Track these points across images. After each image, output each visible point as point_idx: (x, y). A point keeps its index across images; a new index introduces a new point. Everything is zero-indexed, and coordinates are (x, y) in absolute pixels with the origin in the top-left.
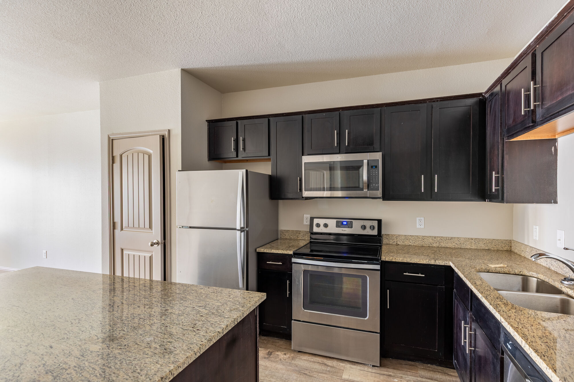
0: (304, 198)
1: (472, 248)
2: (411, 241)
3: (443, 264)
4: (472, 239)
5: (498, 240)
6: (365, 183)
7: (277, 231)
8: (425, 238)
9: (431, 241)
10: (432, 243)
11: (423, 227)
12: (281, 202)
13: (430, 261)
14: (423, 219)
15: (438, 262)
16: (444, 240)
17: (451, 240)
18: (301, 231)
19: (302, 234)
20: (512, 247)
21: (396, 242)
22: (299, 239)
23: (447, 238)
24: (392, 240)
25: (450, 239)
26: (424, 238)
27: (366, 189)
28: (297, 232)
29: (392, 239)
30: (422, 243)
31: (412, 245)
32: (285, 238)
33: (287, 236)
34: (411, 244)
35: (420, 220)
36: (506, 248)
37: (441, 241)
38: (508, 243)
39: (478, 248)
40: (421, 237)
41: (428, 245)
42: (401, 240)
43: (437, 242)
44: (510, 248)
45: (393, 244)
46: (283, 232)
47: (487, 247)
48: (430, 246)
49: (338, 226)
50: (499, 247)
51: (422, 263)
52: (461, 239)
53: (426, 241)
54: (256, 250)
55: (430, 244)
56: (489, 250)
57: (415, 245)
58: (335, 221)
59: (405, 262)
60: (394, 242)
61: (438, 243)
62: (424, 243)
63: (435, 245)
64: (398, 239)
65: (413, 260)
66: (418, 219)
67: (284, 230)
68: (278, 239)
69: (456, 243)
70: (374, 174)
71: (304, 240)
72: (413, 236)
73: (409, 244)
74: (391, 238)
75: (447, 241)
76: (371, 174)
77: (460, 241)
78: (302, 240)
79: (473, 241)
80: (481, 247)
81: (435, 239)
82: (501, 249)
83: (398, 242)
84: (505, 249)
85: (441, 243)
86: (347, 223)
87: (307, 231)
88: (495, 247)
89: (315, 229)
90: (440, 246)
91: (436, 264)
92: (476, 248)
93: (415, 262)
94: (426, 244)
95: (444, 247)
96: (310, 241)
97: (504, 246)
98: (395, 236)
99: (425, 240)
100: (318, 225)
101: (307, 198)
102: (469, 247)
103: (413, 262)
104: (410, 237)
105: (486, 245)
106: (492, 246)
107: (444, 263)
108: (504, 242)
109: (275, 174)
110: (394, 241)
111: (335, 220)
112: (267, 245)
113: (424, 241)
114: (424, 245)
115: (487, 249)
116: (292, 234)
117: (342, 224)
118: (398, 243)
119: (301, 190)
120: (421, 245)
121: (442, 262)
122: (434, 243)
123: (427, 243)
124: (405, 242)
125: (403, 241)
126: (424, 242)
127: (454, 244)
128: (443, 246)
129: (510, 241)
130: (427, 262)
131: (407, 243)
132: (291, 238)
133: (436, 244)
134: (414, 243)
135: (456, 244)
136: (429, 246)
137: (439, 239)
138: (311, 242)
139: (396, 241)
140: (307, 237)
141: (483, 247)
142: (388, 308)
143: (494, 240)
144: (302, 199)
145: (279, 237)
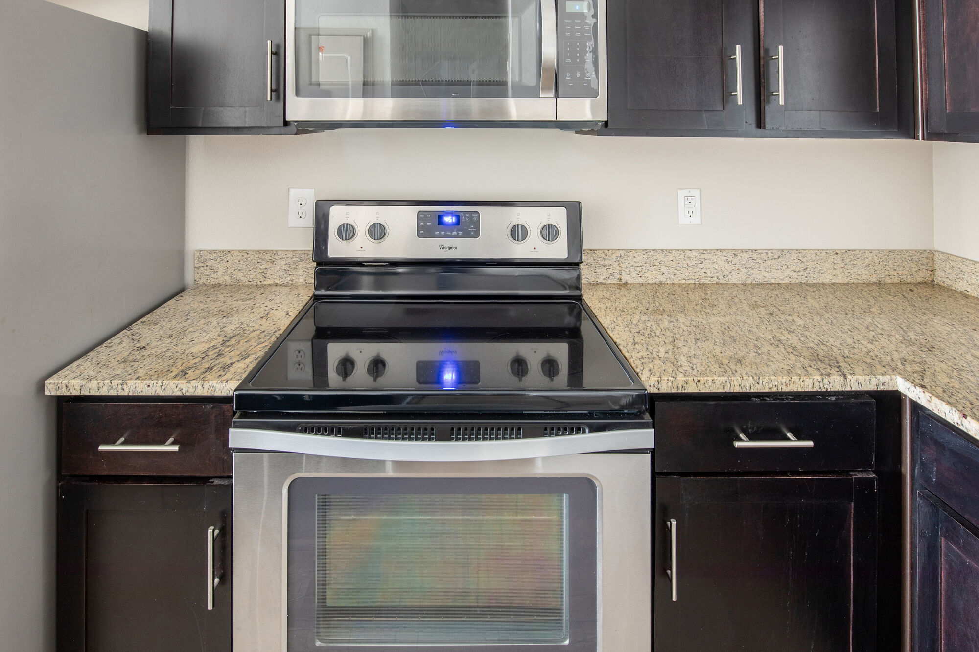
0: (293, 128)
1: (838, 281)
2: (663, 269)
3: (872, 388)
4: (837, 254)
5: (901, 252)
6: (545, 69)
7: (180, 255)
8: (705, 256)
9: (724, 265)
10: (726, 273)
11: (696, 219)
12: (196, 143)
13: (826, 381)
14: (696, 193)
15: (853, 380)
16: (760, 261)
17: (780, 260)
18: (276, 253)
19: (281, 264)
20: (937, 273)
21: (618, 276)
22: (268, 282)
23: (770, 255)
24: (603, 270)
25: (776, 257)
26: (703, 256)
27: (549, 89)
28: (260, 256)
29: (604, 265)
30: (697, 274)
31: (669, 281)
32: (213, 281)
33: (220, 273)
34: (663, 279)
35: (690, 200)
36: (921, 275)
37: (752, 263)
38: (925, 261)
39: (852, 281)
40: (694, 253)
41: (715, 280)
42: (632, 269)
43: (740, 267)
44: (930, 275)
45: (609, 282)
46: (204, 258)
47: (875, 276)
48: (721, 281)
49: (424, 231)
50: (904, 273)
51: (800, 390)
52: (808, 255)
53: (709, 266)
54: (41, 387)
55: (721, 277)
56: (879, 284)
57: (676, 281)
58: (412, 212)
59: (737, 390)
60: (612, 274)
61: (744, 270)
62: (702, 272)
63: (734, 279)
64: (623, 266)
65: (766, 380)
66: (682, 193)
67: (210, 252)
68: (181, 291)
69: (794, 268)
70: (578, 34)
71: (291, 286)
72: (670, 251)
73: (657, 281)
74: (602, 263)
75: (769, 262)
76: (568, 34)
77: (804, 260)
78: (283, 285)
79: (838, 259)
80: (859, 278)
81: (736, 260)
82: (909, 280)
83: (623, 274)
84: (919, 280)
85: (751, 271)
86: (458, 217)
87: (305, 253)
88: (895, 273)
89: (337, 249)
90: (749, 281)
91: (848, 389)
92: (846, 280)
93: (774, 390)
94: (710, 275)
95: (761, 284)
96: (314, 295)
97: (917, 269)
98: (614, 257)
99: (707, 264)
100: (347, 232)
101: (305, 127)
102: (827, 279)
103: (766, 390)
104: (661, 257)
105: (872, 272)
106: (887, 273)
107: (874, 381)
108: (915, 258)
109: (164, 27)
110: (610, 271)
111: (414, 210)
112: (115, 340)
113: (702, 266)
114: (702, 281)
115: (874, 280)
116: (242, 265)
117: (440, 222)
118: (625, 278)
119: (279, 92)
120: (693, 282)
121: (868, 378)
122: (733, 273)
123: (712, 271)
124: (646, 275)
125: (639, 269)
126: (704, 270)
127: (788, 272)
128: (757, 281)
129: (931, 255)
130: (817, 384)
131: (652, 276)
132: (239, 281)
133: (739, 276)
134: (672, 276)
135: (794, 271)
136: (717, 284)
137: (745, 256)
138: (316, 298)
139: (616, 271)
140: (300, 272)
141: (865, 277)
142: (674, 598)
143: (892, 254)
144: (284, 129)
145: (190, 277)
